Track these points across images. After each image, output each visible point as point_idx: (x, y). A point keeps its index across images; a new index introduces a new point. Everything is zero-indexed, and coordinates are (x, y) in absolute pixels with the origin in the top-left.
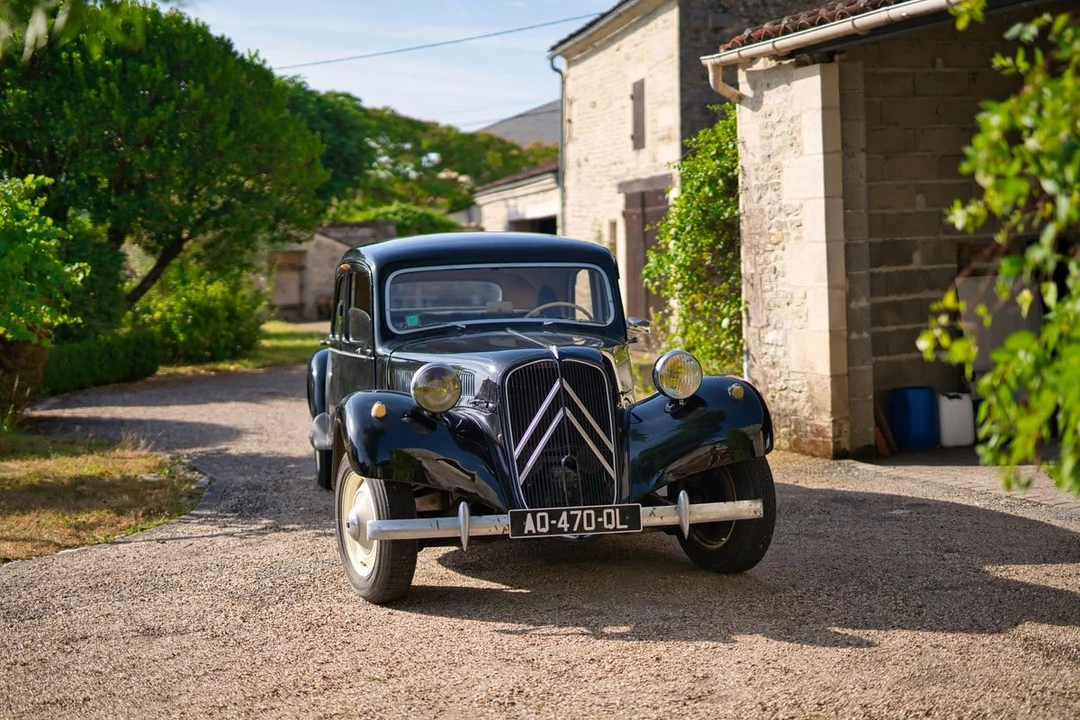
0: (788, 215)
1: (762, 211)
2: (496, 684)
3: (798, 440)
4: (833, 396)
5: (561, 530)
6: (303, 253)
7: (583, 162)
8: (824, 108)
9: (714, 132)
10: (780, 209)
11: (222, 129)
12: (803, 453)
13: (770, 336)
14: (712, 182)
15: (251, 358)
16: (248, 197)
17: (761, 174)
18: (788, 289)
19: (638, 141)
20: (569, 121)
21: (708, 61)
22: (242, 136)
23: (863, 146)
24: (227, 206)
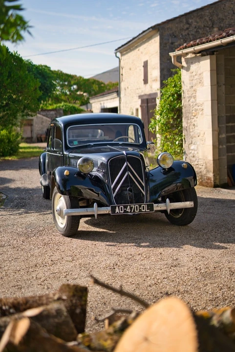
0: (198, 106)
1: (190, 105)
2: (108, 262)
3: (202, 181)
4: (213, 167)
5: (128, 212)
6: (32, 120)
7: (127, 89)
8: (211, 70)
9: (173, 79)
10: (196, 105)
11: (6, 78)
12: (203, 186)
13: (192, 147)
14: (173, 95)
15: (16, 156)
16: (14, 101)
17: (189, 93)
18: (198, 131)
19: (146, 81)
20: (122, 75)
21: (172, 54)
22: (12, 80)
23: (224, 83)
24: (7, 104)
